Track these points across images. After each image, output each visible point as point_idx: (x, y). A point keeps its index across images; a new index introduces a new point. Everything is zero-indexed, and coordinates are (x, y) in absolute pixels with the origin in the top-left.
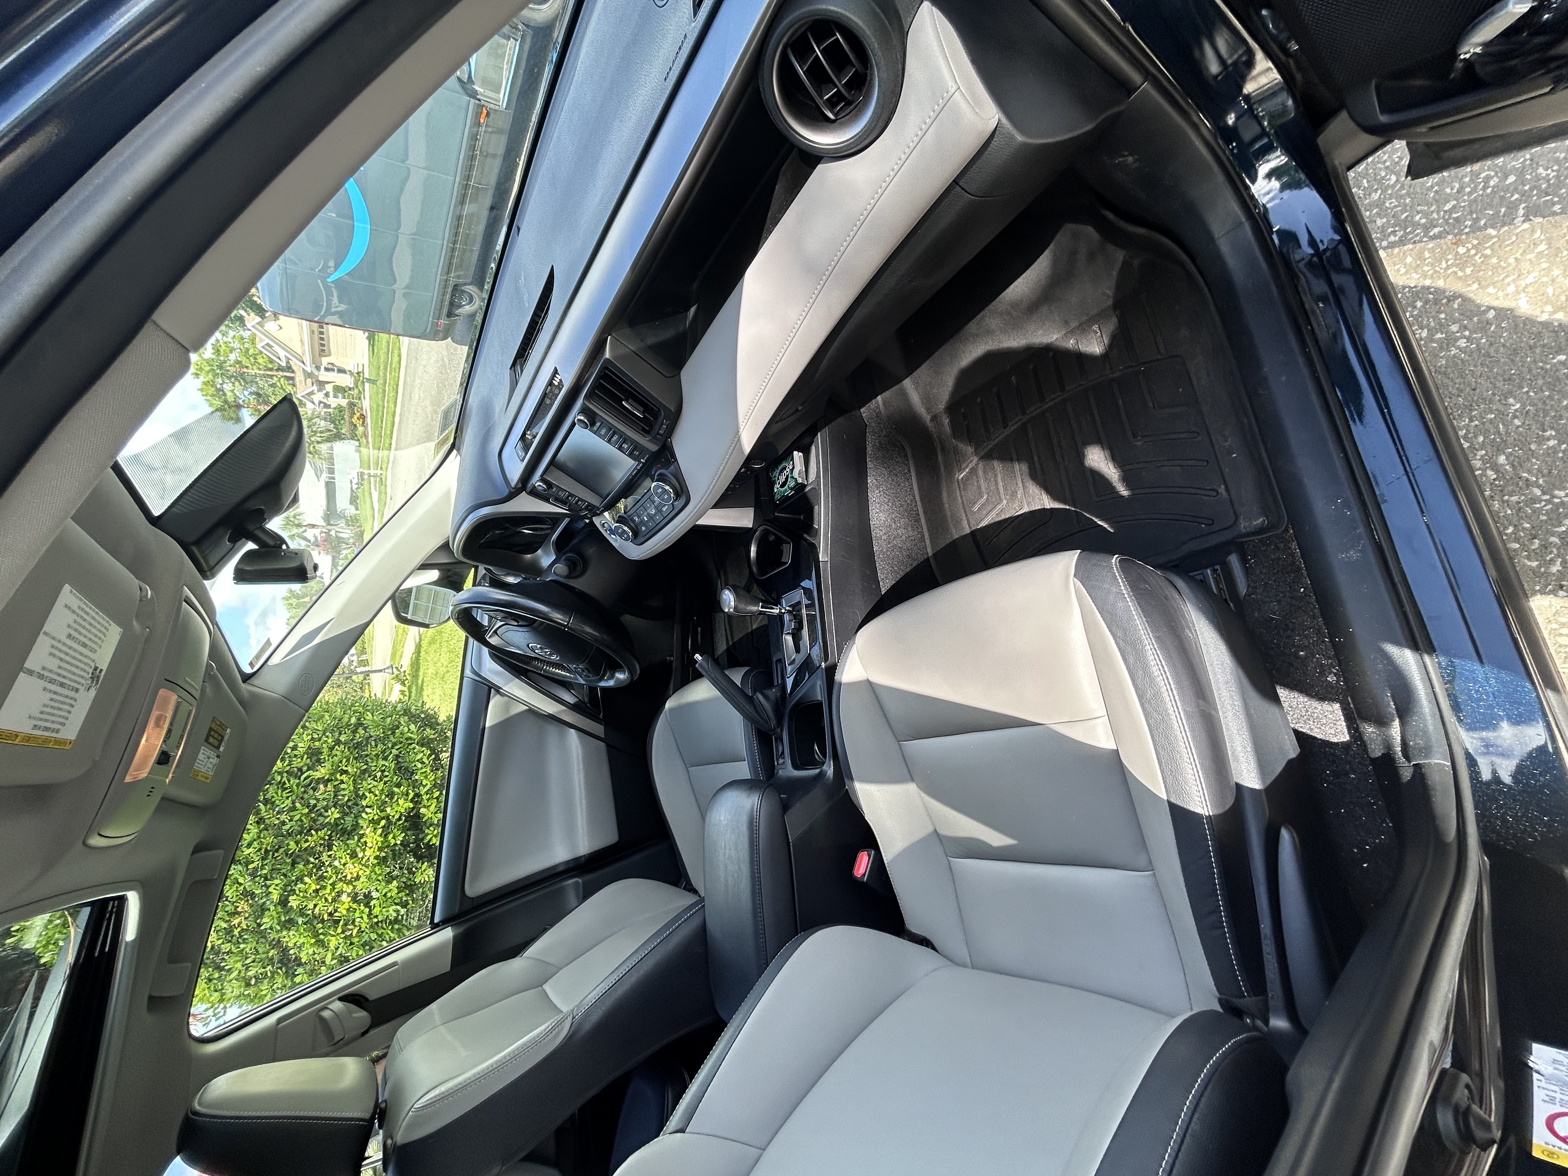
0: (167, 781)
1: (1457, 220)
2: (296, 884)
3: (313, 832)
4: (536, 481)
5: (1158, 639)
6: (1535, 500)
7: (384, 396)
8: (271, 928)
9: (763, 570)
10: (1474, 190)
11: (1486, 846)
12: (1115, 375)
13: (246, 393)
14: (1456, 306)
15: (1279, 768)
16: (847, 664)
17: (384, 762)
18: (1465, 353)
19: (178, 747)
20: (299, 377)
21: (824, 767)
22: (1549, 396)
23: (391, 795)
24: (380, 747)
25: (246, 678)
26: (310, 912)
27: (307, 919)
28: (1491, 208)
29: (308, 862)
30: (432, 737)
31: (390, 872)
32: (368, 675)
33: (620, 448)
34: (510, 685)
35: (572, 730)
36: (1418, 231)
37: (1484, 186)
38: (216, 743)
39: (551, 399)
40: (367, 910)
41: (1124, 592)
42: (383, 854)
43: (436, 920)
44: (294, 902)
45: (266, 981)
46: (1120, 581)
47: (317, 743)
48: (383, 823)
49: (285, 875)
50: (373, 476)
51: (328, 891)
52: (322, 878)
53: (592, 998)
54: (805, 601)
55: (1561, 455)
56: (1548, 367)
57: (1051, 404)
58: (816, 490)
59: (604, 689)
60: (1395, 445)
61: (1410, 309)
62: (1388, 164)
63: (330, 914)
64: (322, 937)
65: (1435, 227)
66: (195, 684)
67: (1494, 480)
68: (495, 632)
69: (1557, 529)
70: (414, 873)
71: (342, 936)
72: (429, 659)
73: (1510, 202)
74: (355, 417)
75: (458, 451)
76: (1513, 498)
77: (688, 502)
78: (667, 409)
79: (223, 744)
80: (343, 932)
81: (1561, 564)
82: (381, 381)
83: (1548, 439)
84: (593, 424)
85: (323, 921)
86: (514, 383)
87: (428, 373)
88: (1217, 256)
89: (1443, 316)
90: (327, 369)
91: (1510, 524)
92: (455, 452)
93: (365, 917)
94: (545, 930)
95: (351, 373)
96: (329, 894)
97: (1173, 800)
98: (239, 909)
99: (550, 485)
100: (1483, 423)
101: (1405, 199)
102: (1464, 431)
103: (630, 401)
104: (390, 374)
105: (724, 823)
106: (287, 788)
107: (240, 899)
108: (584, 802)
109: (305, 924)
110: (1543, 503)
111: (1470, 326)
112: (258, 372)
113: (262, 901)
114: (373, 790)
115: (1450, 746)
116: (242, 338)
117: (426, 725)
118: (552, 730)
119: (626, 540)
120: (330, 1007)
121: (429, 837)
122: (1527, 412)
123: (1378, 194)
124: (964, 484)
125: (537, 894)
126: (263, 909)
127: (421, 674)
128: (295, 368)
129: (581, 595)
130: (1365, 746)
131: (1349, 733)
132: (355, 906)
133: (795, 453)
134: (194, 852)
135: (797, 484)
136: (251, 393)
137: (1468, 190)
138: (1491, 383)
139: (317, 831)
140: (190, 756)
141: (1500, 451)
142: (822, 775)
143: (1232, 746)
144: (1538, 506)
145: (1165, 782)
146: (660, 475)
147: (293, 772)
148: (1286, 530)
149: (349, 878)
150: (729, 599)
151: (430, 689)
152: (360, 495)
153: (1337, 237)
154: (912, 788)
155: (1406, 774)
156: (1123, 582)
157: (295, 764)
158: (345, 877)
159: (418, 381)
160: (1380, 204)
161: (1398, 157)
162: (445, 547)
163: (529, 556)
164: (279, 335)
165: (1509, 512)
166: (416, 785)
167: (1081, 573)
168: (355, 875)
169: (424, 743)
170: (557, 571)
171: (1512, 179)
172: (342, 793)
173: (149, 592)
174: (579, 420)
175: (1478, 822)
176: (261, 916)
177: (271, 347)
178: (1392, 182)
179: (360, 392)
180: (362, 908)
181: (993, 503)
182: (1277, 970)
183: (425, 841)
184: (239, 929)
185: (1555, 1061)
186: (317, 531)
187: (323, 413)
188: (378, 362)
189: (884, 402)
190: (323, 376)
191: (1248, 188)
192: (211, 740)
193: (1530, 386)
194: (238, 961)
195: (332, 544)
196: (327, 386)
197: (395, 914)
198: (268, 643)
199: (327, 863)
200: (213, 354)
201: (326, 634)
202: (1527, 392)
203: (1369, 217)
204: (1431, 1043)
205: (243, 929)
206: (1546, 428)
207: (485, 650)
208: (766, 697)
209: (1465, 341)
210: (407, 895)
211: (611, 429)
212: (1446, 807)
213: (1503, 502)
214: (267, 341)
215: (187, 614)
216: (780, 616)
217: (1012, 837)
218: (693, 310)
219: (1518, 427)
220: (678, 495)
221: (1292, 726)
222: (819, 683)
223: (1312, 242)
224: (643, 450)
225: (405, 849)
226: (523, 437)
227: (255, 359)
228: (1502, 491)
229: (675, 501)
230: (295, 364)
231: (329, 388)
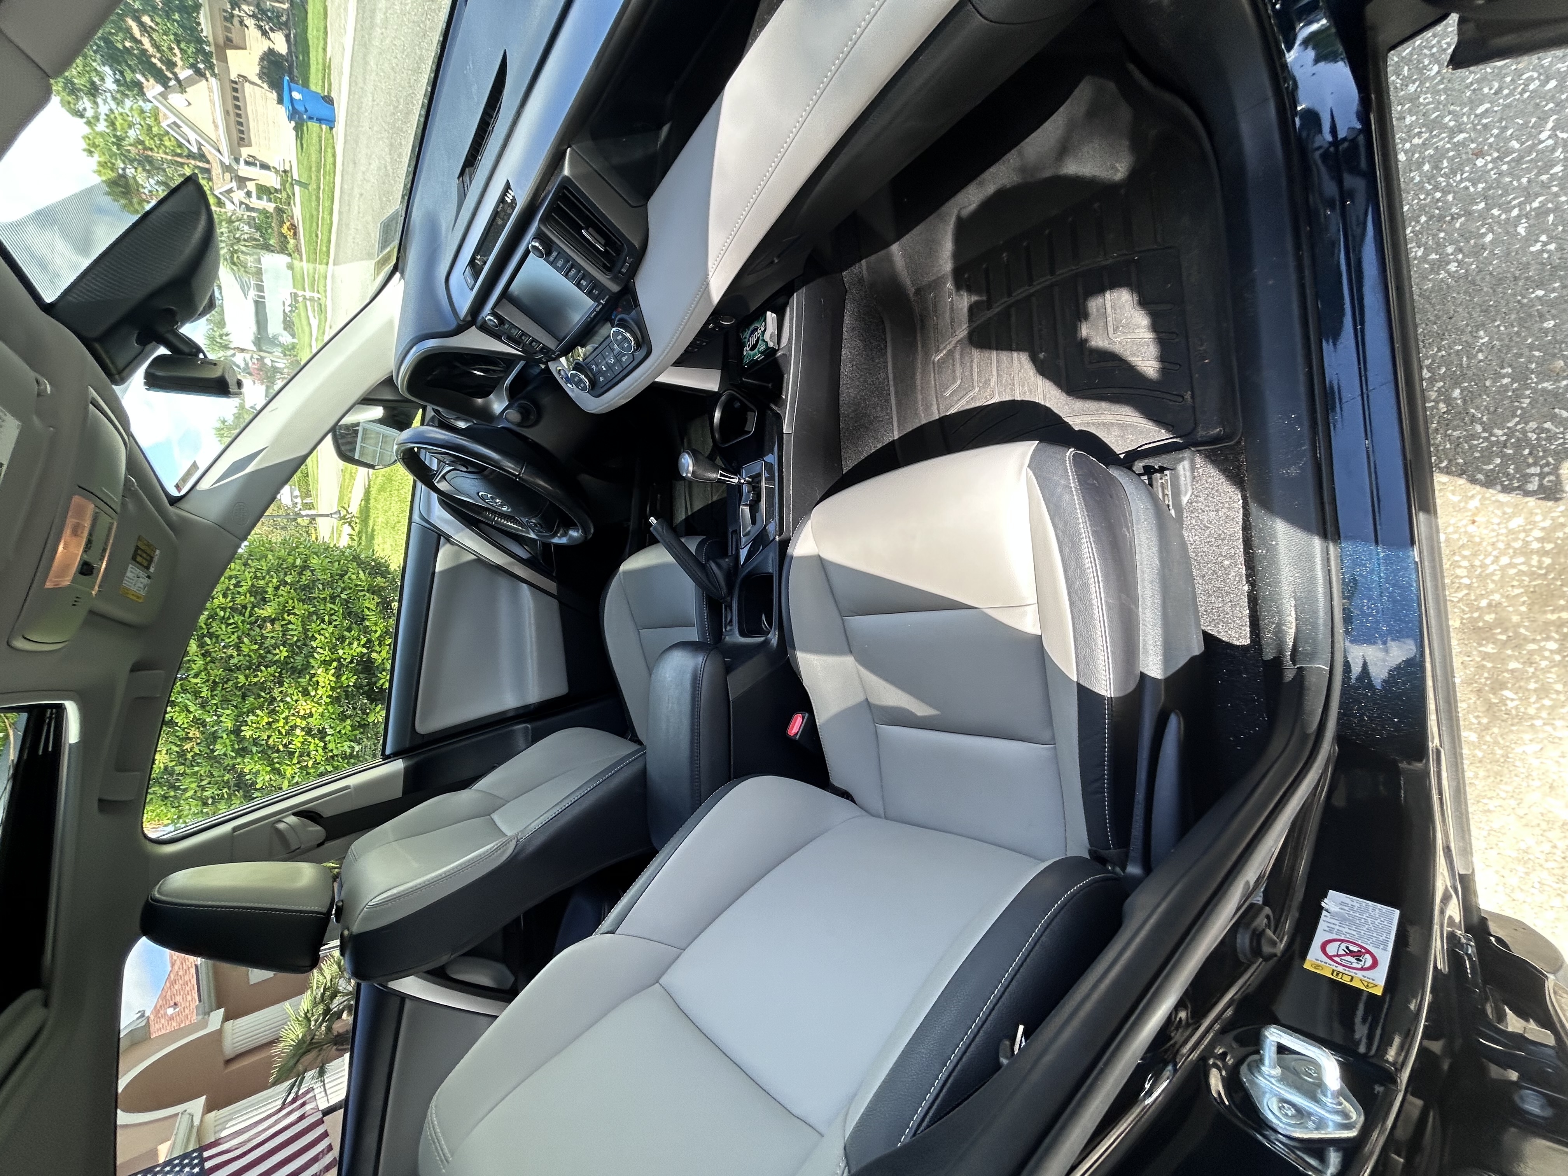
0: (94, 593)
1: (1485, 126)
2: (248, 716)
3: (262, 668)
4: (486, 314)
5: (1095, 533)
6: (1474, 436)
7: (319, 205)
8: (225, 755)
9: (725, 437)
10: (1511, 94)
11: (1340, 739)
12: (1108, 262)
13: (152, 181)
14: (1458, 225)
15: (1182, 661)
16: (800, 539)
17: (332, 606)
18: (1452, 277)
19: (102, 560)
20: (216, 171)
21: (769, 636)
22: (1517, 332)
23: (342, 639)
24: (328, 592)
25: (174, 501)
26: (264, 742)
27: (261, 749)
28: (1522, 118)
29: (260, 696)
30: (383, 585)
31: (344, 711)
32: (314, 519)
33: (578, 285)
34: (460, 534)
35: (525, 585)
36: (1444, 135)
37: (1523, 89)
38: (145, 563)
39: (503, 219)
40: (322, 744)
41: (1072, 485)
42: (335, 694)
43: (388, 752)
44: (247, 732)
45: (223, 802)
46: (1070, 474)
47: (262, 582)
48: (335, 664)
49: (236, 707)
50: (309, 300)
51: (281, 724)
52: (274, 712)
53: (535, 826)
54: (765, 475)
55: (1510, 394)
56: (1525, 301)
57: (1038, 287)
58: (787, 357)
59: (557, 546)
60: (1359, 363)
61: (1413, 223)
62: (1434, 50)
63: (285, 746)
64: (277, 766)
65: (1461, 132)
66: (116, 499)
67: (1444, 413)
68: (444, 477)
69: (1485, 467)
70: (367, 714)
71: (298, 766)
72: (379, 507)
73: (1543, 111)
74: (285, 227)
75: (402, 274)
76: (1455, 433)
77: (649, 353)
78: (633, 246)
79: (153, 565)
80: (299, 763)
81: (1480, 500)
82: (313, 186)
83: (1504, 377)
84: (549, 254)
85: (278, 751)
86: (462, 196)
87: (368, 181)
88: (1235, 137)
89: (1442, 235)
90: (247, 163)
91: (1446, 459)
92: (398, 275)
93: (320, 750)
94: (494, 768)
95: (277, 172)
96: (283, 727)
97: (1081, 682)
98: (190, 735)
99: (502, 321)
100: (1449, 355)
101: (1440, 95)
102: (1430, 361)
103: (590, 230)
104: (324, 178)
105: (669, 679)
106: (231, 624)
107: (191, 725)
108: (535, 654)
109: (259, 752)
110: (1481, 440)
111: (1465, 250)
112: (164, 156)
113: (213, 729)
114: (322, 632)
115: (1332, 653)
116: (142, 112)
117: (377, 573)
118: (503, 582)
119: (583, 389)
120: (284, 820)
121: (381, 682)
122: (1493, 347)
123: (1415, 86)
124: (940, 367)
125: (487, 736)
126: (215, 737)
127: (371, 523)
128: (209, 157)
129: (535, 447)
130: (1262, 649)
131: (1251, 637)
132: (310, 739)
133: (769, 313)
134: (133, 670)
135: (768, 348)
136: (158, 183)
137: (1506, 92)
138: (1468, 313)
139: (266, 667)
140: (115, 573)
141: (1457, 384)
142: (766, 642)
143: (1144, 640)
144: (1476, 442)
145: (1077, 665)
146: (620, 320)
147: (237, 609)
148: (1239, 442)
149: (302, 713)
150: (687, 464)
151: (380, 539)
152: (295, 320)
153: (1359, 126)
154: (849, 661)
155: (1289, 675)
156: (1073, 476)
157: (238, 601)
158: (298, 712)
159: (356, 191)
160: (1413, 99)
161: (1447, 43)
162: (389, 382)
163: (480, 400)
164: (187, 112)
165: (1448, 446)
166: (366, 631)
167: (1035, 465)
168: (308, 711)
169: (374, 590)
170: (509, 417)
171: (1553, 84)
172: (290, 633)
173: (48, 386)
174: (533, 247)
175: (1339, 719)
176: (214, 742)
177: (179, 127)
178: (1433, 73)
179: (289, 197)
180: (317, 741)
181: (965, 389)
182: (1141, 829)
183: (378, 685)
184: (192, 754)
185: (1343, 903)
186: (248, 356)
187: (245, 217)
188: (309, 161)
189: (868, 268)
190: (244, 171)
191: (1282, 55)
192: (139, 559)
193: (1503, 320)
194: (192, 782)
195: (267, 374)
196: (248, 183)
197: (348, 751)
198: (194, 466)
199: (279, 699)
200: (107, 127)
201: (259, 463)
202: (1499, 326)
203: (1400, 112)
204: (1247, 883)
205: (196, 754)
206: (1505, 365)
207: (434, 496)
208: (719, 566)
209: (1456, 264)
210: (362, 733)
211: (568, 262)
212: (1314, 705)
213: (1446, 435)
214: (173, 119)
215: (95, 417)
216: (739, 486)
217: (935, 708)
218: (665, 129)
219: (1481, 361)
220: (639, 345)
221: (1203, 628)
222: (771, 555)
223: (1334, 130)
224: (603, 289)
225: (358, 691)
226: (472, 262)
227: (161, 140)
228: (1447, 425)
229: (635, 351)
230: (208, 150)
231: (251, 186)
